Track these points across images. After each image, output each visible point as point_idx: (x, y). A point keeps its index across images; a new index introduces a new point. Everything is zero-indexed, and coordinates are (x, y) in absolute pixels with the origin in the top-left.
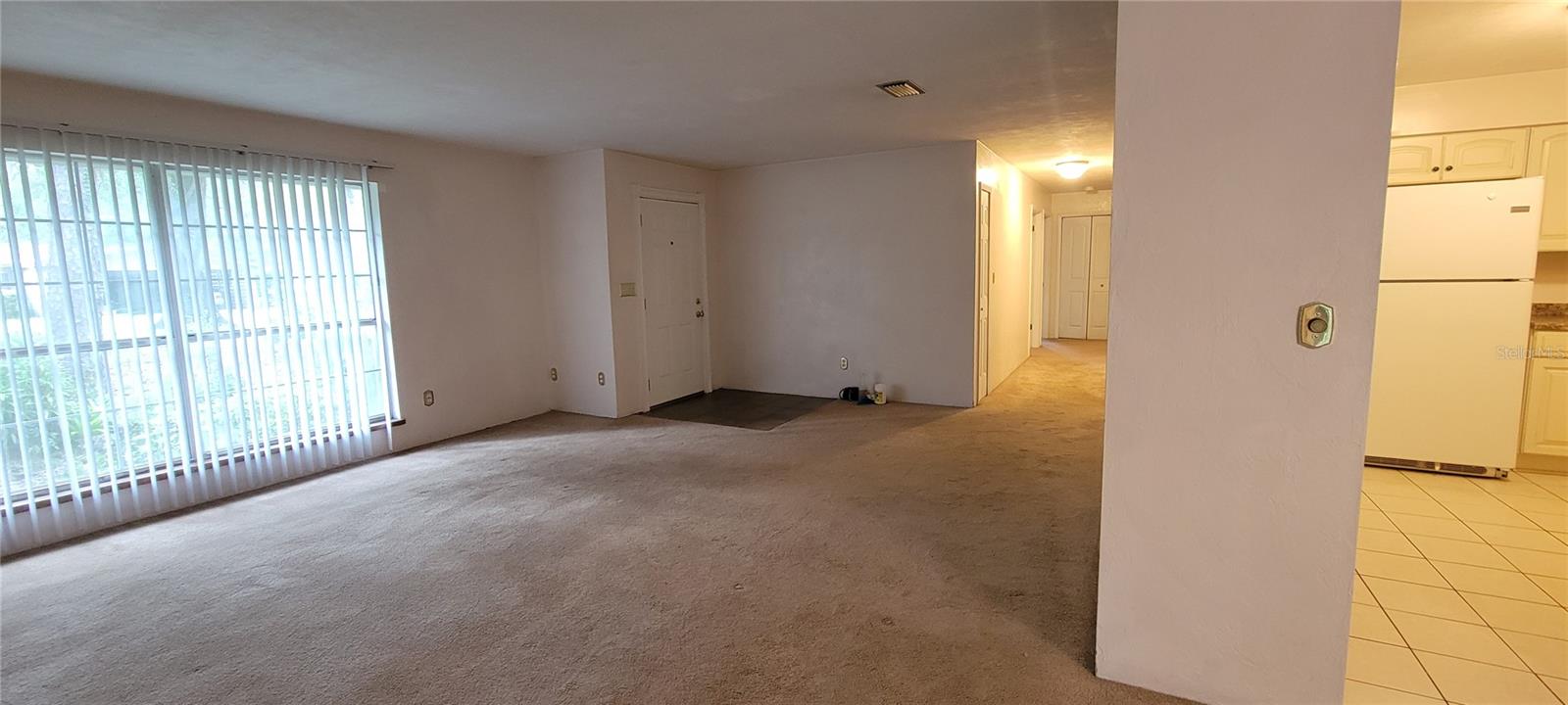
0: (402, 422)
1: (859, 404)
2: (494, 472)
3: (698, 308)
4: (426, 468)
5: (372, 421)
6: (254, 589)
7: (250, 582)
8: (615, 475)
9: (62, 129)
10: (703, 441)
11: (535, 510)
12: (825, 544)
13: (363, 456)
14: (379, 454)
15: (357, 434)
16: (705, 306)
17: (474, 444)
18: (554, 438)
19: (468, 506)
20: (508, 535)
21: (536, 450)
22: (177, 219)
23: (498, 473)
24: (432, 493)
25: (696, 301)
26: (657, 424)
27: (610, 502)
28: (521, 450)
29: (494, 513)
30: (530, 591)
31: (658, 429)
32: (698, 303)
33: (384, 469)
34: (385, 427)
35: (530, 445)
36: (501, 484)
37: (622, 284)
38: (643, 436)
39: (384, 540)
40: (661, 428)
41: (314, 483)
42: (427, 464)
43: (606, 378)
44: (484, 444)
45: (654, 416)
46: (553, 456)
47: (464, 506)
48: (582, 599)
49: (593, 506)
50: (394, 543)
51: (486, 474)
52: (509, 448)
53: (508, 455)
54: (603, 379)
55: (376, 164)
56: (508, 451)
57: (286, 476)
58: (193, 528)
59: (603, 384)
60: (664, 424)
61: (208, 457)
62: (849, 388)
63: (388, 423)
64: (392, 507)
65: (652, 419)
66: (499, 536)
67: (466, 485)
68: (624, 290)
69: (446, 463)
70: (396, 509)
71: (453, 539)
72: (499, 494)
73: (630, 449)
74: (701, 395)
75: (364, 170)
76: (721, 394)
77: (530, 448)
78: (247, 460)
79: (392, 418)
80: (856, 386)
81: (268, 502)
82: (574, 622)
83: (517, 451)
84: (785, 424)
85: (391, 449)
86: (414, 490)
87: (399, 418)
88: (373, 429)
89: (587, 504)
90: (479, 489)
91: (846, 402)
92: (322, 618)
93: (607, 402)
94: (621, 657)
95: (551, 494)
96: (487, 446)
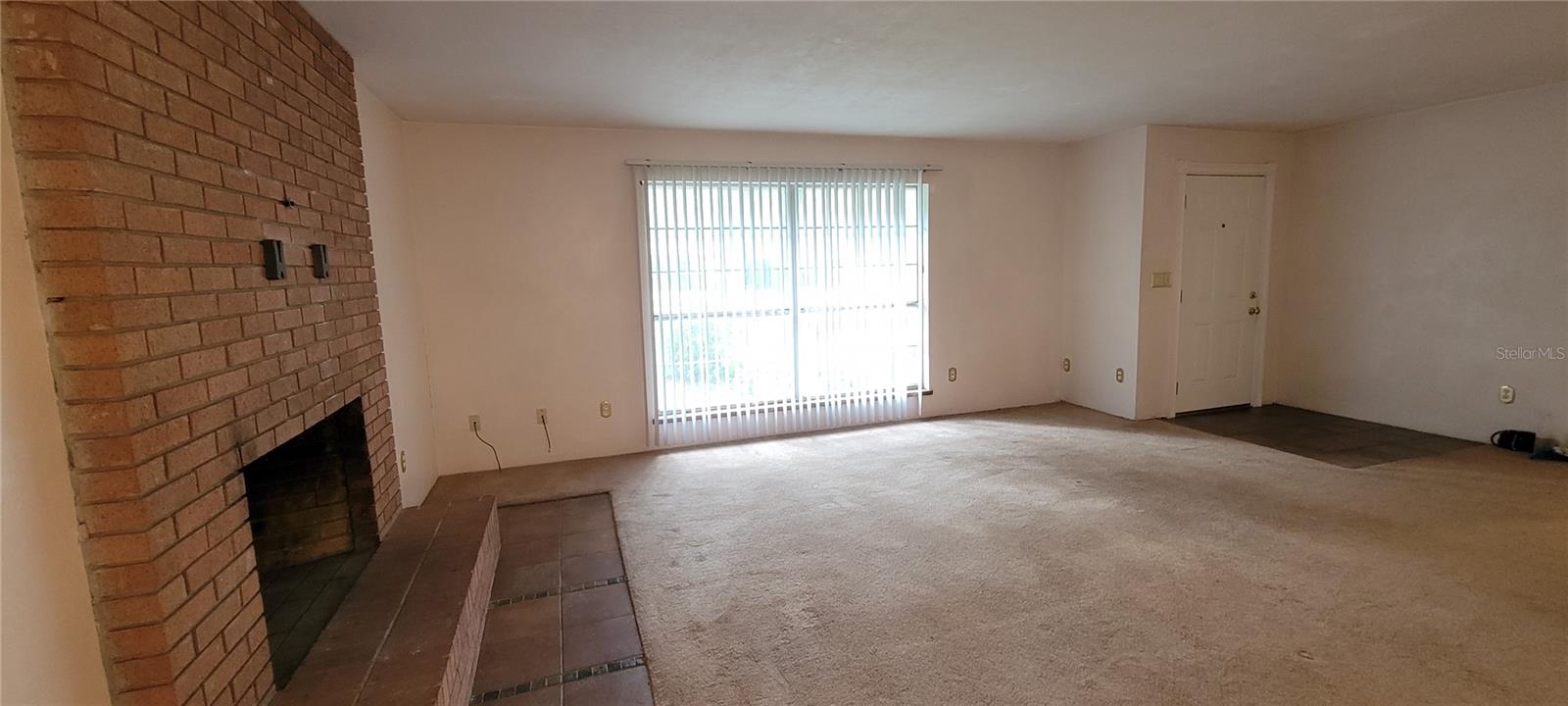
0: (930, 393)
1: (1532, 458)
2: (1005, 452)
3: (1253, 304)
4: (947, 436)
5: (909, 388)
6: (833, 505)
7: (830, 499)
8: (1133, 481)
9: (749, 165)
10: (1248, 464)
11: (1046, 496)
12: (1460, 646)
13: (900, 417)
14: (911, 417)
15: (897, 399)
16: (1263, 302)
17: (987, 422)
18: (1064, 429)
19: (984, 480)
20: (1022, 515)
21: (1045, 438)
22: (802, 223)
23: (1010, 453)
24: (953, 459)
25: (1249, 295)
26: (1185, 434)
27: (1129, 510)
28: (1031, 436)
29: (1008, 491)
30: (1046, 576)
31: (1186, 439)
32: (1253, 297)
33: (917, 431)
34: (917, 395)
35: (1040, 432)
36: (1013, 465)
37: (1155, 274)
38: (1167, 445)
39: (918, 491)
40: (1191, 440)
41: (866, 432)
42: (948, 433)
43: (1125, 373)
44: (997, 423)
45: (1178, 424)
46: (1064, 448)
47: (980, 478)
48: (1100, 601)
49: (1109, 509)
50: (925, 496)
51: (1000, 452)
52: (1020, 431)
53: (1019, 438)
54: (1122, 375)
55: (930, 168)
56: (1019, 435)
57: (849, 423)
58: (796, 449)
59: (1121, 381)
60: (1194, 436)
61: (805, 399)
62: (1512, 433)
63: (920, 392)
64: (922, 465)
65: (1177, 427)
66: (1014, 514)
67: (984, 460)
68: (1156, 280)
69: (964, 435)
70: (926, 467)
71: (973, 506)
72: (1013, 473)
73: (1152, 456)
74: (1245, 408)
75: (920, 173)
76: (1272, 410)
77: (1040, 435)
78: (827, 405)
79: (923, 388)
80: (1531, 430)
81: (839, 441)
82: (1092, 621)
83: (1027, 436)
84: (1383, 465)
85: (920, 414)
86: (938, 454)
87: (928, 389)
88: (909, 395)
89: (1100, 504)
90: (996, 465)
91: (1501, 449)
92: (878, 543)
93: (1125, 400)
94: (1146, 677)
95: (1063, 486)
96: (1000, 426)
